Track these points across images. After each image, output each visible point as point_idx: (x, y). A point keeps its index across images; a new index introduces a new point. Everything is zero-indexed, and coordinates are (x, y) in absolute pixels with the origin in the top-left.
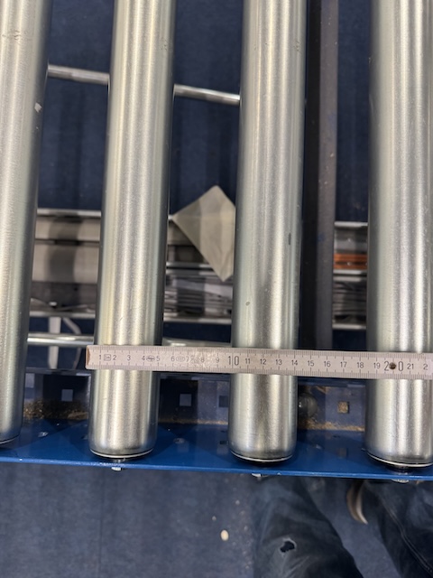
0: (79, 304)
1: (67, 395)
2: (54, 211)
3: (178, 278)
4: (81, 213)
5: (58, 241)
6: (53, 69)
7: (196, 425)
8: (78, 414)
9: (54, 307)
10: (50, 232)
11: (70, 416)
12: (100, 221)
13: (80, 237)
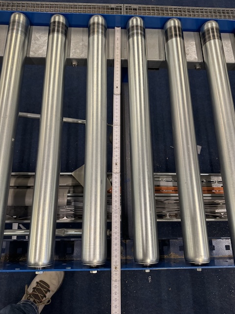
0: (28, 216)
1: (19, 250)
2: (17, 173)
3: (74, 201)
4: (30, 174)
5: (18, 187)
6: (21, 114)
7: (73, 260)
8: (24, 258)
9: (15, 218)
10: (15, 183)
11: (20, 259)
12: (34, 176)
13: (29, 185)
